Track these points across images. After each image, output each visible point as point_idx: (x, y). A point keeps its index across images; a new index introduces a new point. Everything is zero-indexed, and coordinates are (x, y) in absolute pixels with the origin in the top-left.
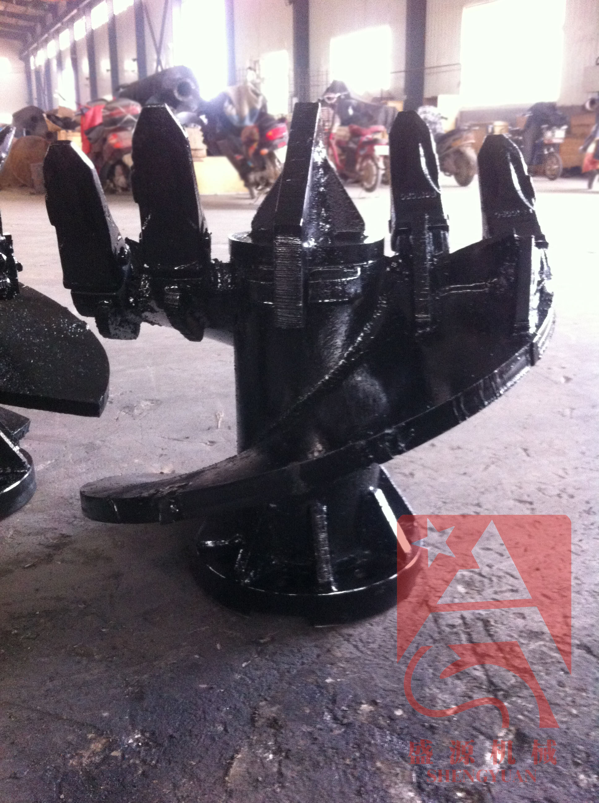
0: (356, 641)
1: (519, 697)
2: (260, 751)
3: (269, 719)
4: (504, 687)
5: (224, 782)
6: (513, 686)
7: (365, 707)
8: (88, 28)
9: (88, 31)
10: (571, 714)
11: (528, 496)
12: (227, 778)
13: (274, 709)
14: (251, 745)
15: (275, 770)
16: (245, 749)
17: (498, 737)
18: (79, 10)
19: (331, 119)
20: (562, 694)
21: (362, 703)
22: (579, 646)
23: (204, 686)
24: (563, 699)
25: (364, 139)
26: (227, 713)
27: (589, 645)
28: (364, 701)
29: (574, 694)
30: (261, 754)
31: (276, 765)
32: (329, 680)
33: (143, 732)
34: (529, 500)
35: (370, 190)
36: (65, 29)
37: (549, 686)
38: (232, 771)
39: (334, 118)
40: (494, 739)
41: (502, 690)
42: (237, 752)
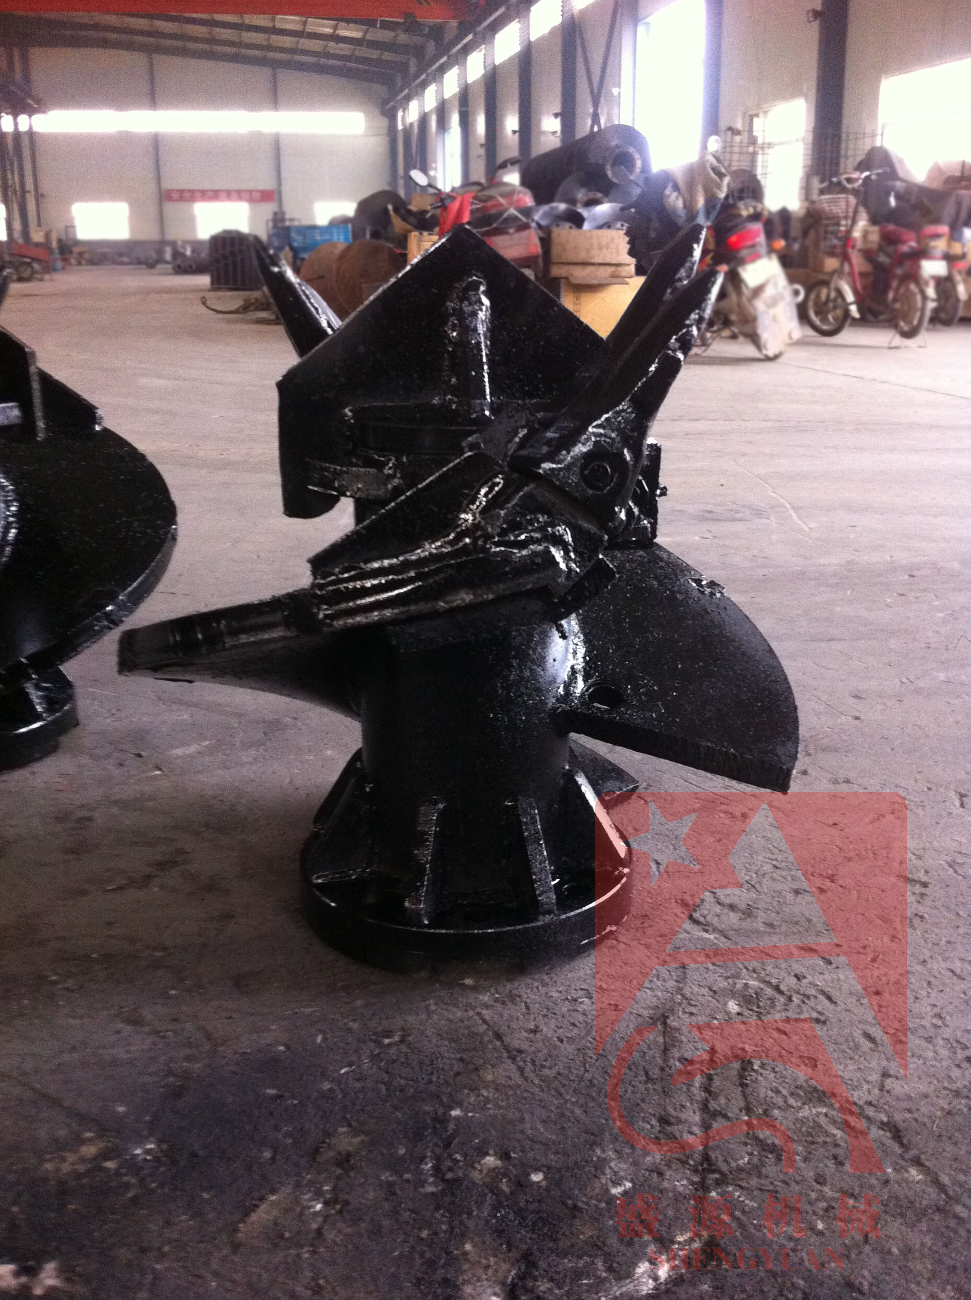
0: (525, 1061)
1: (741, 1187)
2: (307, 1197)
3: (340, 1154)
4: (725, 1168)
5: (236, 1230)
6: (740, 1169)
7: (490, 1160)
8: (489, 62)
9: (488, 69)
10: (813, 1229)
11: (927, 872)
12: (241, 1225)
13: (356, 1140)
14: (298, 1185)
15: (314, 1226)
16: (288, 1190)
17: (673, 1242)
18: (475, 34)
19: (851, 214)
20: (813, 1195)
21: (487, 1154)
22: (883, 1126)
23: (271, 1092)
24: (810, 1203)
25: (905, 248)
26: (288, 1135)
27: (902, 1125)
28: (491, 1152)
29: (833, 1199)
30: (306, 1200)
31: (320, 1219)
32: (455, 1113)
33: (160, 1142)
34: (924, 879)
35: (909, 334)
36: (453, 66)
37: (798, 1178)
38: (254, 1217)
39: (856, 212)
40: (667, 1244)
41: (719, 1171)
42: (273, 1191)
